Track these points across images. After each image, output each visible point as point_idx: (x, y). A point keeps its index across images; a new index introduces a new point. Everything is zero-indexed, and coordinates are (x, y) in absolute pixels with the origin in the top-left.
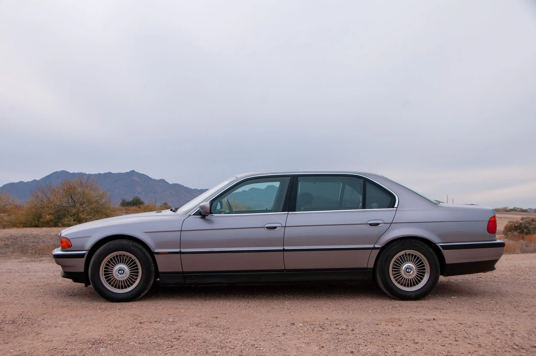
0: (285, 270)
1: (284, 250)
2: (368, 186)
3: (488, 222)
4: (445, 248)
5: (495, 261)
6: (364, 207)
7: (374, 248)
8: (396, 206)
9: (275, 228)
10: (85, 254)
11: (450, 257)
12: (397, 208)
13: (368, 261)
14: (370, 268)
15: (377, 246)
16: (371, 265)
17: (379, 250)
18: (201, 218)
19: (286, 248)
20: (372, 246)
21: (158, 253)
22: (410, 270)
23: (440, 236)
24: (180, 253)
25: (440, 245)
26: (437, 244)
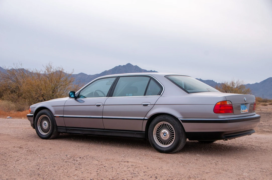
0: (105, 129)
1: (102, 118)
3: (215, 105)
4: (184, 121)
6: (145, 95)
7: (144, 119)
8: (161, 94)
9: (100, 105)
10: (33, 115)
12: (161, 95)
14: (143, 132)
15: (146, 118)
16: (144, 130)
17: (147, 121)
18: (75, 99)
21: (55, 117)
22: (165, 135)
23: (182, 114)
24: (63, 117)
25: (180, 120)
26: (179, 119)
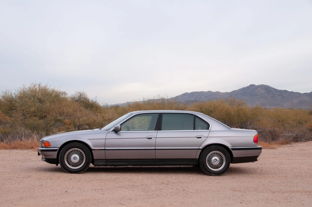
0: (156, 159)
1: (155, 149)
2: (196, 119)
3: (254, 138)
4: (233, 149)
5: (257, 156)
6: (194, 129)
7: (199, 149)
8: (210, 129)
9: (151, 138)
10: (57, 149)
11: (235, 154)
13: (196, 155)
14: (197, 159)
15: (200, 148)
16: (197, 157)
17: (201, 150)
18: (115, 133)
19: (157, 148)
20: (198, 148)
21: (94, 150)
22: (216, 161)
23: (231, 144)
24: (105, 149)
25: (231, 148)
26: (229, 148)
